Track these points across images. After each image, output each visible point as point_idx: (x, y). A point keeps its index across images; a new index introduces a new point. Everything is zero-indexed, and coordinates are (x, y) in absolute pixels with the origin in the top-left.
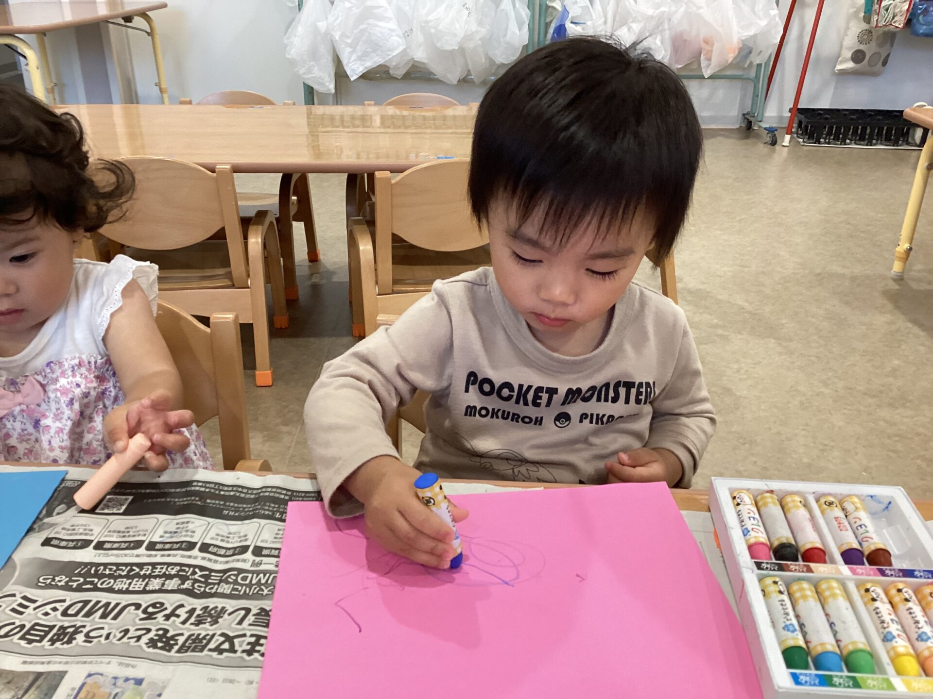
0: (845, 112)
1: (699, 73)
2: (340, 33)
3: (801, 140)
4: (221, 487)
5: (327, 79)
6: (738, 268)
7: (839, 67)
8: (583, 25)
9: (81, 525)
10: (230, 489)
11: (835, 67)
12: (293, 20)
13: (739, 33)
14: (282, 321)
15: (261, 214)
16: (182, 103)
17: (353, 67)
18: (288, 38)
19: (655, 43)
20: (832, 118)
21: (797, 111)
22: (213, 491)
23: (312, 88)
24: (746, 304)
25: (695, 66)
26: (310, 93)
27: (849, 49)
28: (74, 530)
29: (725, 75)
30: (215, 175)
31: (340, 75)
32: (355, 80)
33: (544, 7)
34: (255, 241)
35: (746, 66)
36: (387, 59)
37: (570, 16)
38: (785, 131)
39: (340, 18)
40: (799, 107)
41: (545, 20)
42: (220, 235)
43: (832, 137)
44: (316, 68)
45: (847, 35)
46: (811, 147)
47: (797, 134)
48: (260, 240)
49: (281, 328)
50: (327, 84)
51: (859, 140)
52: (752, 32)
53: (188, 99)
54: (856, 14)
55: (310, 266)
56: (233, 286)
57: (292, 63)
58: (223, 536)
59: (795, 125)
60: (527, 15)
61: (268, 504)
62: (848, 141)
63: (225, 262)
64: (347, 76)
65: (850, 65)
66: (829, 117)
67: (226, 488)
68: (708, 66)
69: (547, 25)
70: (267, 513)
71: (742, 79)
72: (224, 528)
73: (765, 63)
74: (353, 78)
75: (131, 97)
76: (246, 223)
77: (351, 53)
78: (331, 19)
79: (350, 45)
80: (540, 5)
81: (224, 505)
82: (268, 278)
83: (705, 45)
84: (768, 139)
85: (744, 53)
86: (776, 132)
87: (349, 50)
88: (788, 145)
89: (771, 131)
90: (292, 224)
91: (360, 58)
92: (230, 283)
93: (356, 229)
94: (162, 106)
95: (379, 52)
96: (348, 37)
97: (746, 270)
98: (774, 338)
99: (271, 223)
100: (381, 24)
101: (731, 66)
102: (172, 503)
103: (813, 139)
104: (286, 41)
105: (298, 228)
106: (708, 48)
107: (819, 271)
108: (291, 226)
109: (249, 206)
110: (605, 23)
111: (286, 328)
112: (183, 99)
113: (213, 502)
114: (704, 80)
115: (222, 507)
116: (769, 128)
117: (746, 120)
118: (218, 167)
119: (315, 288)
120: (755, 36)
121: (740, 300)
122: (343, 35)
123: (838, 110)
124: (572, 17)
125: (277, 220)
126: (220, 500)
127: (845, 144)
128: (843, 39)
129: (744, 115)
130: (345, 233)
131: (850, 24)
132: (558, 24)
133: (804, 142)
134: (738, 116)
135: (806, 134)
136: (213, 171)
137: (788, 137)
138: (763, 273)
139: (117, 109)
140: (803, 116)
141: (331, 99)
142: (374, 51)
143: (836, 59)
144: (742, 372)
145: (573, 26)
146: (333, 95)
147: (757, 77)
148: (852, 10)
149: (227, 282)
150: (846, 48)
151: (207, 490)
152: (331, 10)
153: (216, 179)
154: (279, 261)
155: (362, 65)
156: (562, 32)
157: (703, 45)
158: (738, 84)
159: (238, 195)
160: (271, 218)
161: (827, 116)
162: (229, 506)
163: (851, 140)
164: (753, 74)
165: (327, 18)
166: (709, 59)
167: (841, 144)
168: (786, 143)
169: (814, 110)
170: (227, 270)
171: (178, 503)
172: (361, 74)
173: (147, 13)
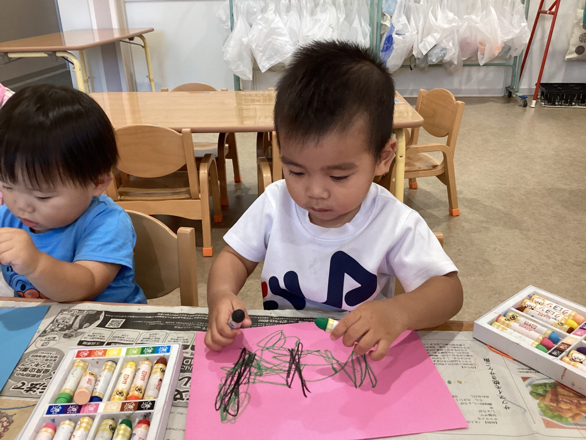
0: (572, 85)
1: (478, 63)
2: (255, 44)
3: (543, 103)
4: (173, 315)
5: (248, 72)
6: (498, 185)
7: (567, 57)
8: (404, 35)
9: (98, 334)
10: (178, 315)
11: (565, 57)
12: (228, 37)
13: (502, 37)
14: (219, 218)
15: (207, 156)
16: (162, 91)
17: (264, 64)
18: (225, 48)
19: (449, 45)
20: (563, 89)
21: (540, 85)
22: (168, 317)
23: (239, 78)
24: (502, 208)
25: (474, 59)
26: (238, 80)
27: (573, 45)
28: (94, 336)
29: (494, 64)
30: (181, 134)
31: (256, 69)
32: (265, 72)
33: (379, 25)
34: (204, 172)
35: (507, 57)
36: (284, 59)
37: (395, 30)
38: (532, 97)
39: (255, 36)
40: (541, 82)
41: (380, 33)
42: (184, 168)
43: (563, 101)
44: (241, 66)
45: (572, 37)
46: (549, 107)
47: (541, 99)
48: (206, 171)
49: (218, 222)
50: (248, 75)
51: (581, 103)
52: (510, 37)
53: (166, 88)
54: (578, 24)
55: (235, 185)
56: (191, 198)
57: (227, 63)
58: (174, 339)
59: (539, 94)
60: (369, 30)
61: (198, 323)
62: (574, 103)
63: (187, 184)
64: (260, 70)
65: (575, 55)
66: (561, 88)
67: (176, 315)
68: (483, 58)
69: (381, 36)
70: (198, 327)
71: (504, 65)
72: (175, 335)
73: (520, 56)
74: (263, 71)
75: (133, 87)
76: (199, 161)
77: (262, 56)
78: (250, 36)
79: (262, 51)
80: (377, 24)
81: (175, 323)
82: (211, 193)
83: (480, 45)
84: (521, 103)
85: (506, 50)
86: (527, 99)
87: (261, 54)
88: (534, 106)
89: (524, 98)
90: (225, 161)
91: (268, 59)
92: (189, 196)
93: (262, 164)
94: (151, 93)
95: (279, 55)
96: (261, 47)
97: (503, 186)
98: (518, 229)
99: (213, 161)
100: (280, 38)
101: (497, 58)
102: (147, 324)
103: (551, 102)
104: (223, 50)
105: (229, 163)
106: (483, 47)
107: (550, 187)
108: (224, 162)
109: (200, 151)
110: (418, 33)
111: (221, 222)
112: (163, 88)
113: (169, 322)
114: (480, 67)
115: (173, 325)
116: (523, 96)
117: (508, 92)
118: (183, 130)
119: (239, 198)
120: (512, 39)
121: (499, 205)
122: (258, 46)
123: (567, 84)
124: (397, 31)
125: (217, 159)
126: (173, 321)
127: (571, 106)
128: (570, 40)
129: (506, 88)
130: (255, 165)
131: (574, 30)
132: (388, 35)
133: (545, 104)
134: (503, 89)
135: (547, 100)
136: (180, 132)
137: (534, 102)
138: (514, 188)
139: (125, 95)
140: (544, 88)
141: (250, 85)
142: (276, 55)
143: (565, 52)
144: (497, 250)
145: (397, 36)
146: (251, 81)
147: (515, 64)
148: (575, 21)
149: (187, 196)
150: (572, 45)
151: (166, 317)
152: (250, 31)
153: (182, 137)
154: (217, 182)
155: (269, 63)
156: (390, 40)
157: (479, 46)
158: (502, 69)
159: (194, 144)
160: (213, 158)
161: (559, 88)
162: (178, 324)
163: (576, 103)
164: (512, 62)
165: (248, 35)
166: (483, 54)
167: (569, 106)
168: (533, 105)
169: (551, 84)
170: (187, 188)
171: (150, 324)
172: (268, 68)
173: (143, 35)
